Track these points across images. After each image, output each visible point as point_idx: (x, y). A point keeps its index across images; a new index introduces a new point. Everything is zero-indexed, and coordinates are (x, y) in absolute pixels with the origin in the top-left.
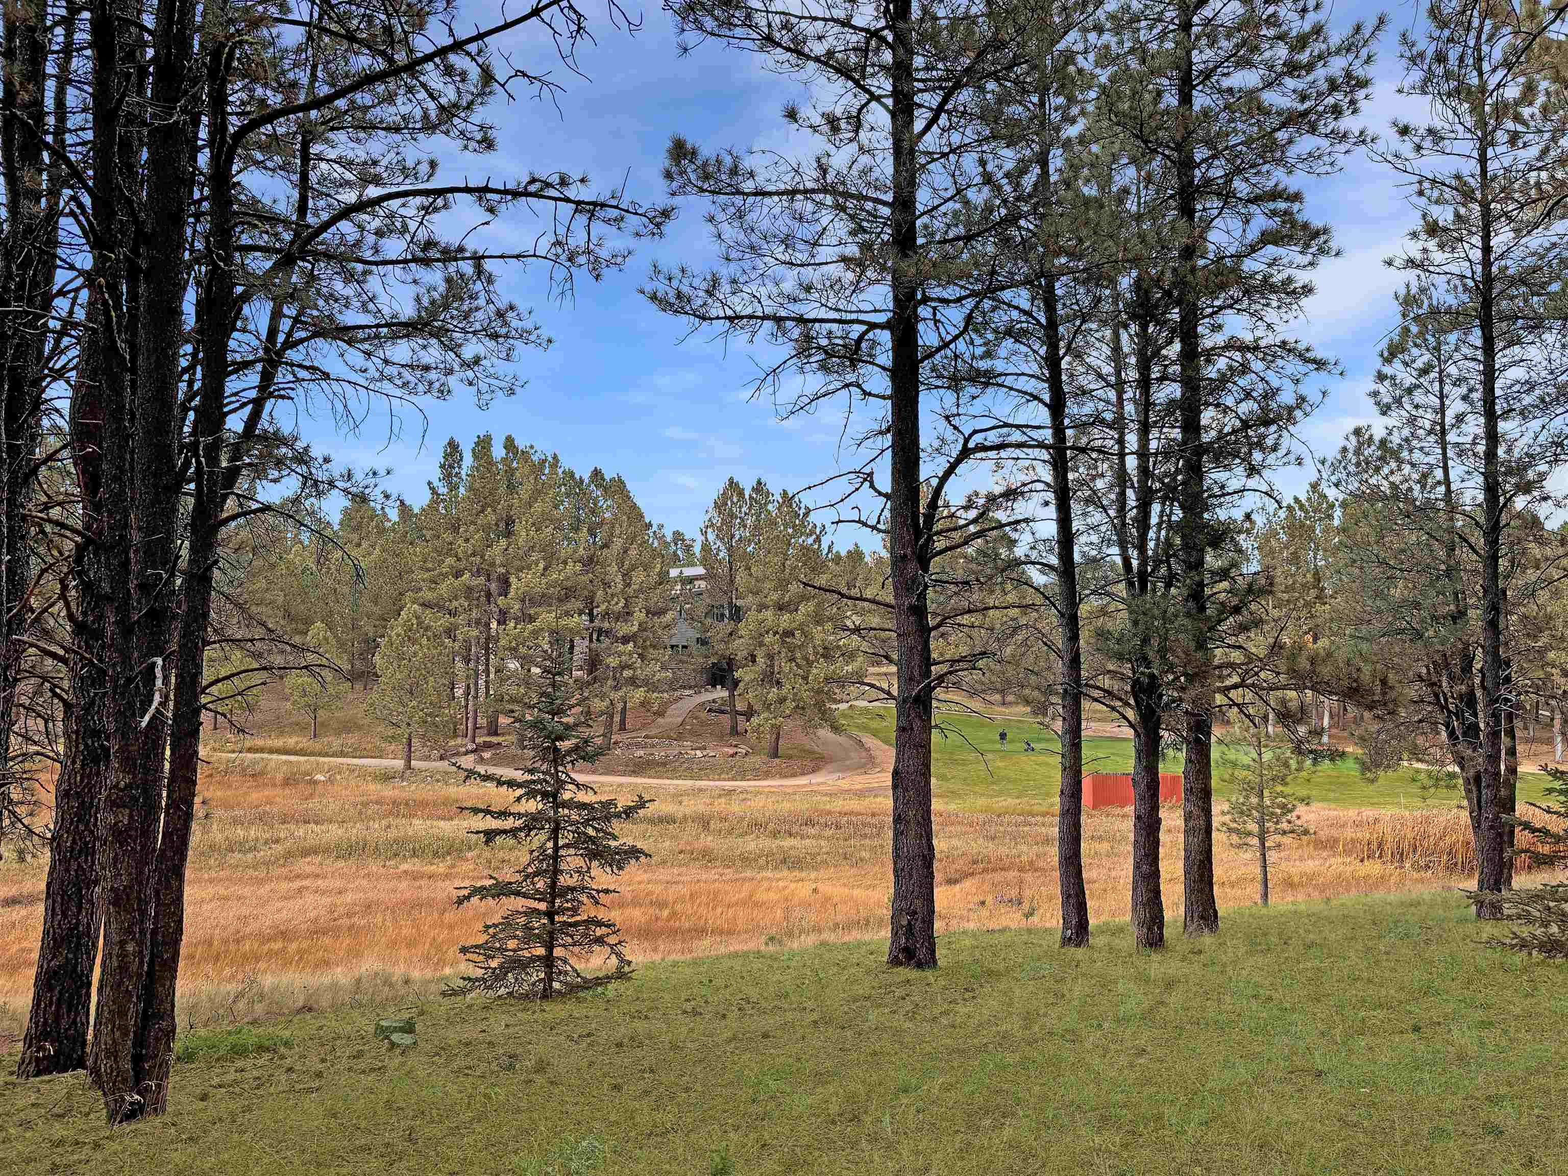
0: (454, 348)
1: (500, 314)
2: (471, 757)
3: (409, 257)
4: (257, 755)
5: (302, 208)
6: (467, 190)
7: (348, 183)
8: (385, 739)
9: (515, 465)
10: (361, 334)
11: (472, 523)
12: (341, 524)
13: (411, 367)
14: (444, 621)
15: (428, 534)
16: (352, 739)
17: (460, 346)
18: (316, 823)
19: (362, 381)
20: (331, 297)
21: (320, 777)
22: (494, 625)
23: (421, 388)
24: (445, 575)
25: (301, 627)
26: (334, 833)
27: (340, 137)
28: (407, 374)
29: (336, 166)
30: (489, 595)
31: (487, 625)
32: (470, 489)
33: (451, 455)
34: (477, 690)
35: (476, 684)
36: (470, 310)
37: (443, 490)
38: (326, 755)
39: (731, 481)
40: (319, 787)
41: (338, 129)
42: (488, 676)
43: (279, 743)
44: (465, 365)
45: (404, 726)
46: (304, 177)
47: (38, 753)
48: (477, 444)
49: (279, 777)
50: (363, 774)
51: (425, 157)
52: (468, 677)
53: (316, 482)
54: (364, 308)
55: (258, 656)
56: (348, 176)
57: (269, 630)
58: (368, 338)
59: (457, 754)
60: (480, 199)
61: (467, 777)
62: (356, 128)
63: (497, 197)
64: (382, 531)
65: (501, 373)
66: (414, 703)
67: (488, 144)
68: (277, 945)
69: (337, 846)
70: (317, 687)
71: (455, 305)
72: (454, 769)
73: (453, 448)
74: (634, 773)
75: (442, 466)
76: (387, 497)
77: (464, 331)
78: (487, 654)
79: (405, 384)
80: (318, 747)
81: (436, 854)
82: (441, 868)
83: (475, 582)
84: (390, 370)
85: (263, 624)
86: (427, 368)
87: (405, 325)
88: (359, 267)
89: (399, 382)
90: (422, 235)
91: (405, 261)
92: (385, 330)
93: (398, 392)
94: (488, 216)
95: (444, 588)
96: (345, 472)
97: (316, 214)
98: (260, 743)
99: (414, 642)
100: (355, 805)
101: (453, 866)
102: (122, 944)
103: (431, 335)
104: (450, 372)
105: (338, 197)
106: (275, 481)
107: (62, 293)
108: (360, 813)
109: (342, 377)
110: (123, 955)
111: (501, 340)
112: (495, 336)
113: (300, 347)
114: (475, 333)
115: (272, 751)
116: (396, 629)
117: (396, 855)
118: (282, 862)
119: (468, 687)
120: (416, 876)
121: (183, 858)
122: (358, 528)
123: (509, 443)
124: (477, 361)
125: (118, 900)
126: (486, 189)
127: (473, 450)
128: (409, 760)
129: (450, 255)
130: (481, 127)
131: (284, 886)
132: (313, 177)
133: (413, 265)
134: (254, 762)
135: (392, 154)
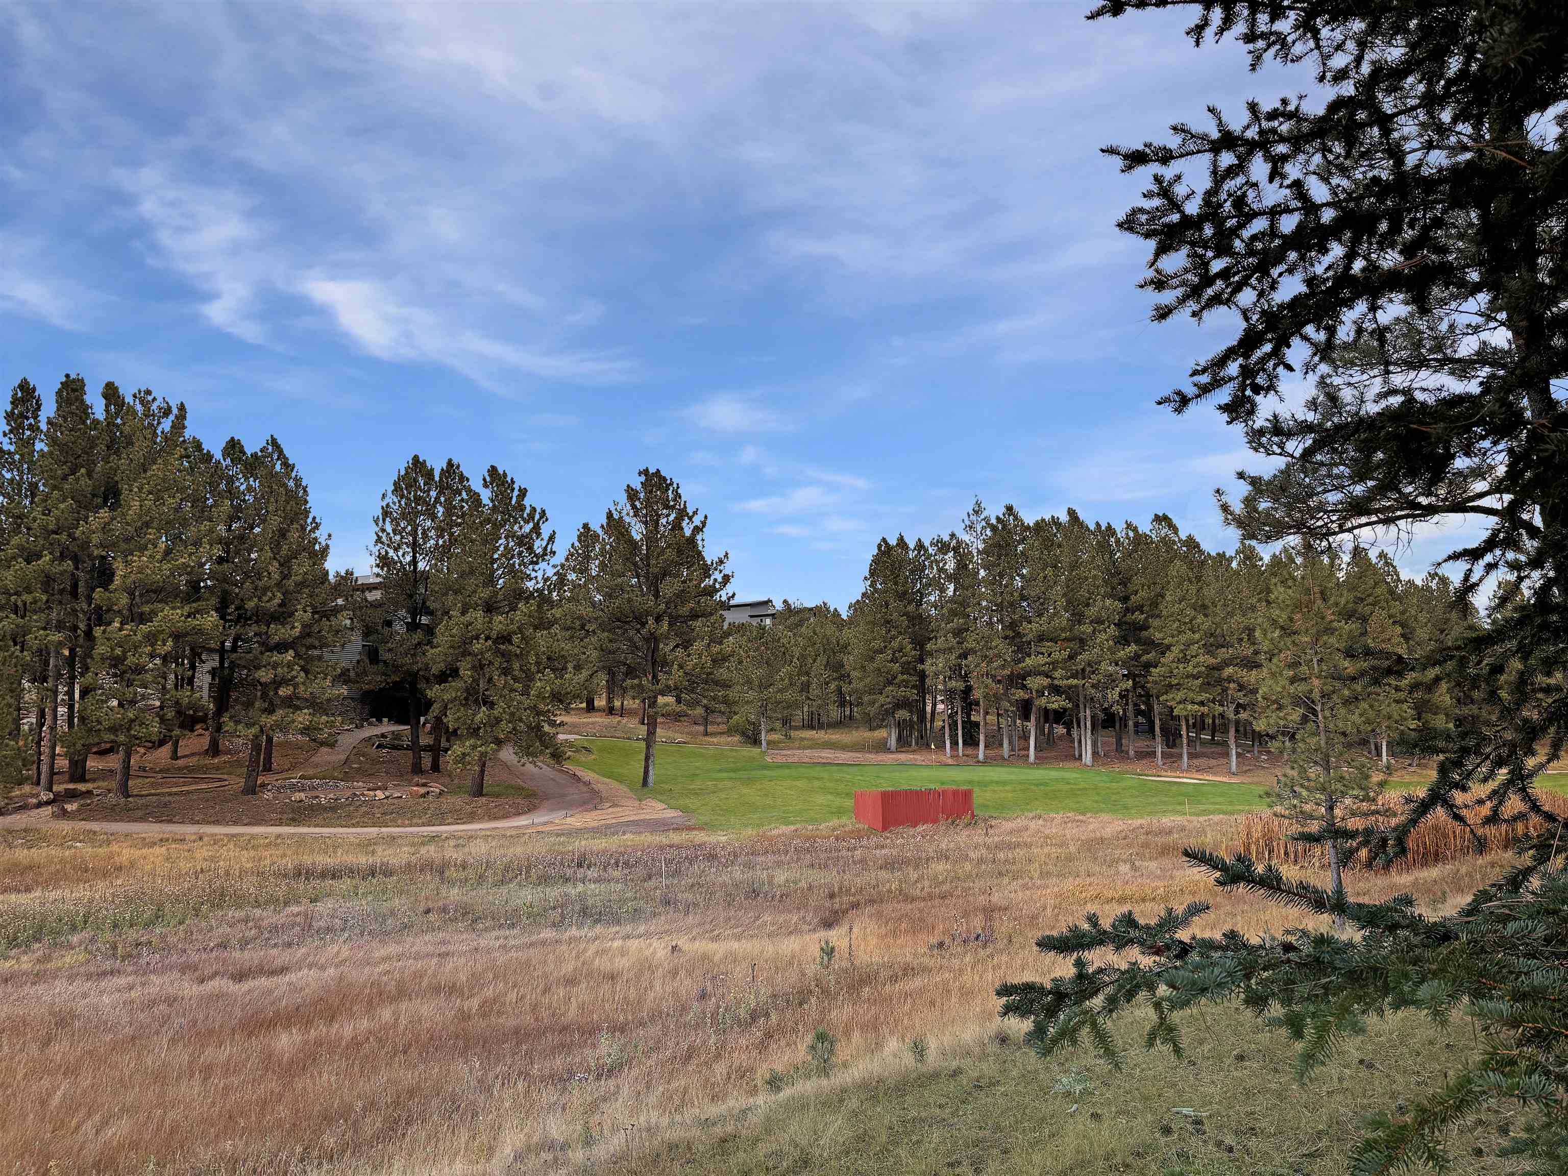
2: (46, 811)
32: (53, 441)
33: (23, 401)
34: (55, 718)
35: (55, 710)
39: (416, 459)
48: (64, 386)
59: (25, 807)
73: (26, 392)
74: (294, 821)
119: (42, 715)
123: (111, 393)
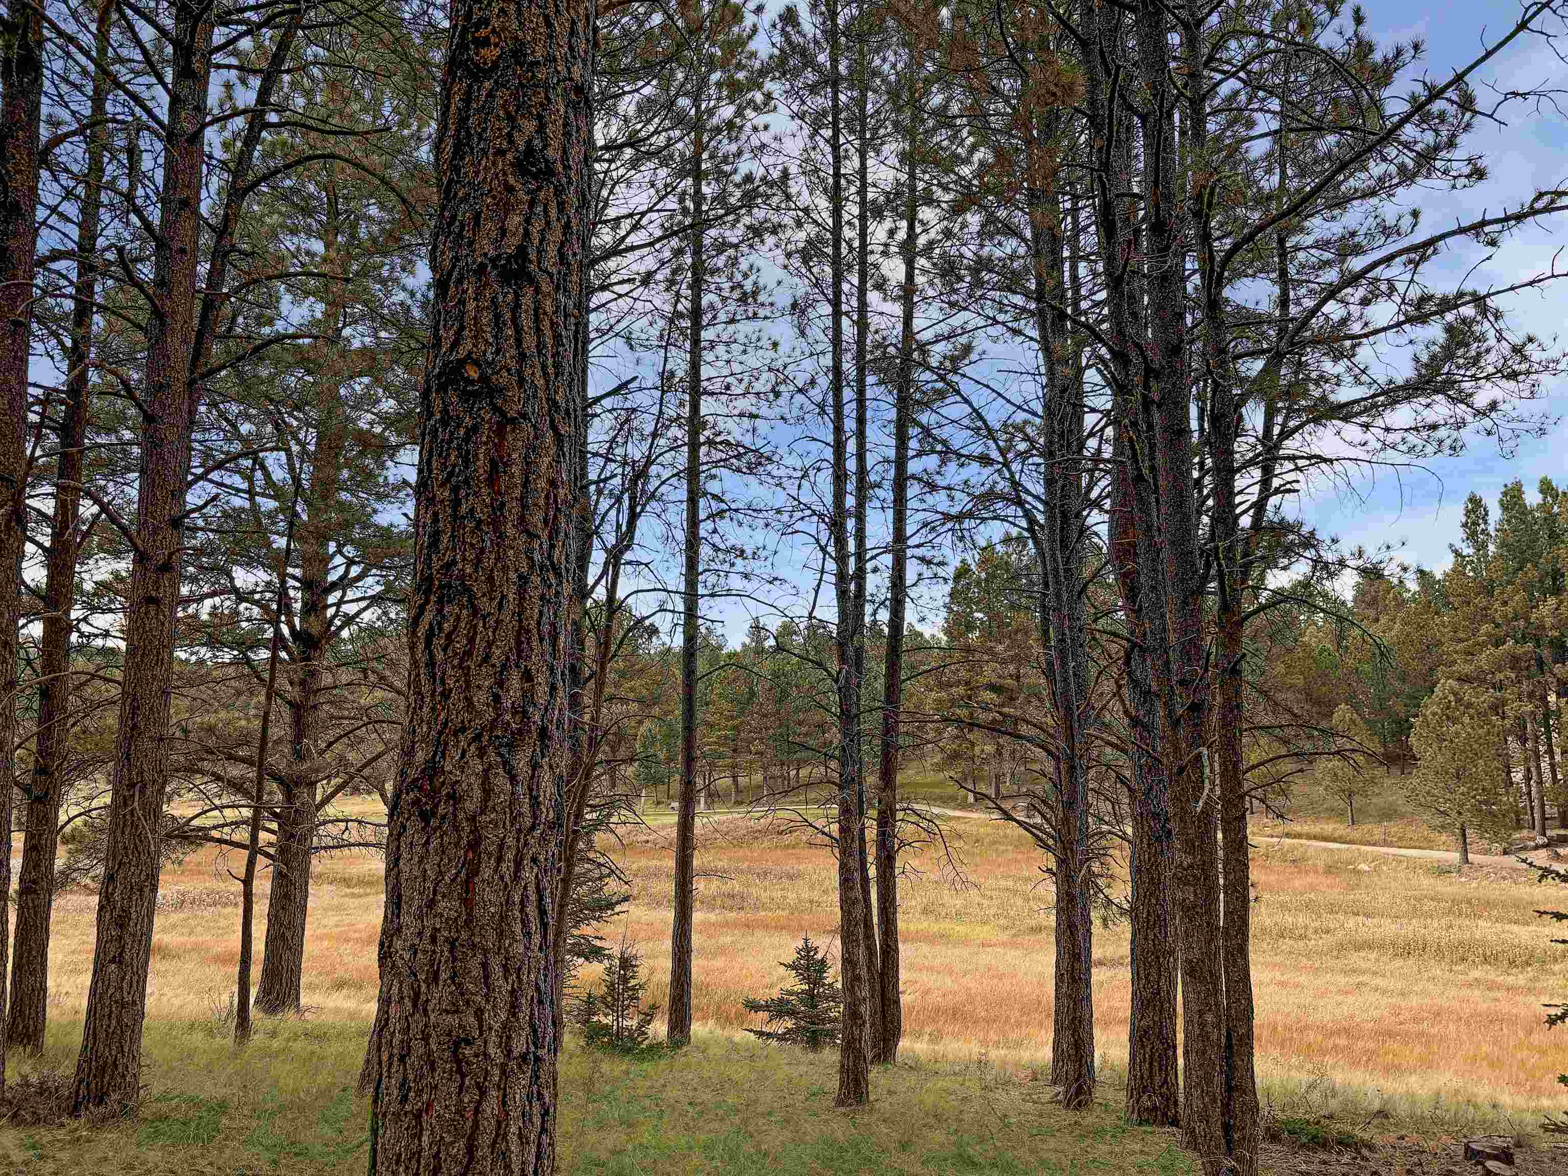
0: (1464, 399)
1: (1517, 350)
2: (1543, 853)
3: (1402, 318)
4: (1296, 841)
5: (1284, 302)
6: (1462, 231)
7: (1327, 263)
8: (1434, 828)
9: (1556, 509)
10: (1356, 408)
11: (1509, 582)
12: (1355, 600)
13: (1416, 429)
14: (1487, 697)
15: (1456, 601)
16: (1394, 828)
17: (1471, 395)
18: (1367, 915)
19: (1363, 455)
20: (1322, 378)
21: (1364, 867)
22: (1552, 698)
23: (1430, 449)
24: (1483, 645)
25: (1324, 709)
26: (1388, 929)
27: (1317, 221)
28: (1412, 438)
29: (1312, 251)
30: (1541, 663)
31: (1544, 698)
32: (1503, 545)
33: (1473, 511)
34: (1540, 774)
35: (1538, 767)
36: (1479, 355)
37: (1467, 550)
38: (1369, 843)
40: (1365, 879)
41: (1312, 215)
42: (1552, 757)
43: (1316, 829)
44: (1479, 413)
45: (1454, 814)
46: (1283, 273)
47: (1110, 832)
48: (1505, 494)
49: (1321, 864)
50: (1413, 866)
51: (1406, 210)
52: (1527, 760)
53: (1326, 564)
54: (1357, 381)
55: (1286, 742)
56: (1327, 256)
57: (1295, 715)
58: (1366, 410)
59: (1525, 848)
60: (1477, 235)
61: (1542, 877)
62: (1329, 207)
63: (1497, 227)
64: (1401, 603)
65: (1526, 415)
66: (1463, 789)
67: (1479, 174)
68: (1342, 1042)
69: (1393, 944)
70: (1351, 772)
71: (1460, 352)
72: (1524, 866)
73: (1475, 506)
75: (1465, 525)
76: (1405, 569)
77: (1474, 378)
78: (1548, 732)
79: (1411, 449)
80: (1356, 835)
81: (1512, 963)
82: (1520, 979)
83: (1520, 650)
84: (1391, 438)
85: (1290, 711)
86: (1434, 427)
87: (1405, 387)
88: (1348, 343)
89: (1404, 448)
90: (1414, 293)
91: (1399, 324)
92: (1382, 398)
93: (1404, 459)
94: (1490, 250)
95: (1483, 659)
96: (1356, 550)
97: (1298, 302)
98: (1298, 828)
99: (1455, 721)
100: (1407, 899)
101: (1535, 979)
102: (1201, 1013)
103: (1437, 391)
104: (1460, 425)
105: (1318, 280)
106: (1284, 568)
107: (1091, 434)
108: (1415, 908)
109: (1342, 455)
110: (1202, 1025)
111: (1521, 378)
112: (1513, 376)
113: (1296, 435)
114: (1487, 378)
115: (1309, 837)
116: (1431, 707)
117: (1463, 959)
118: (1335, 953)
119: (1528, 770)
120: (1492, 986)
121: (1245, 939)
122: (1373, 603)
123: (1546, 487)
124: (1493, 406)
125: (1191, 972)
126: (1484, 223)
127: (1501, 502)
128: (1465, 852)
129: (1447, 304)
130: (1470, 160)
131: (1342, 980)
132: (1292, 270)
133: (1407, 327)
134: (1293, 849)
135: (1371, 219)
